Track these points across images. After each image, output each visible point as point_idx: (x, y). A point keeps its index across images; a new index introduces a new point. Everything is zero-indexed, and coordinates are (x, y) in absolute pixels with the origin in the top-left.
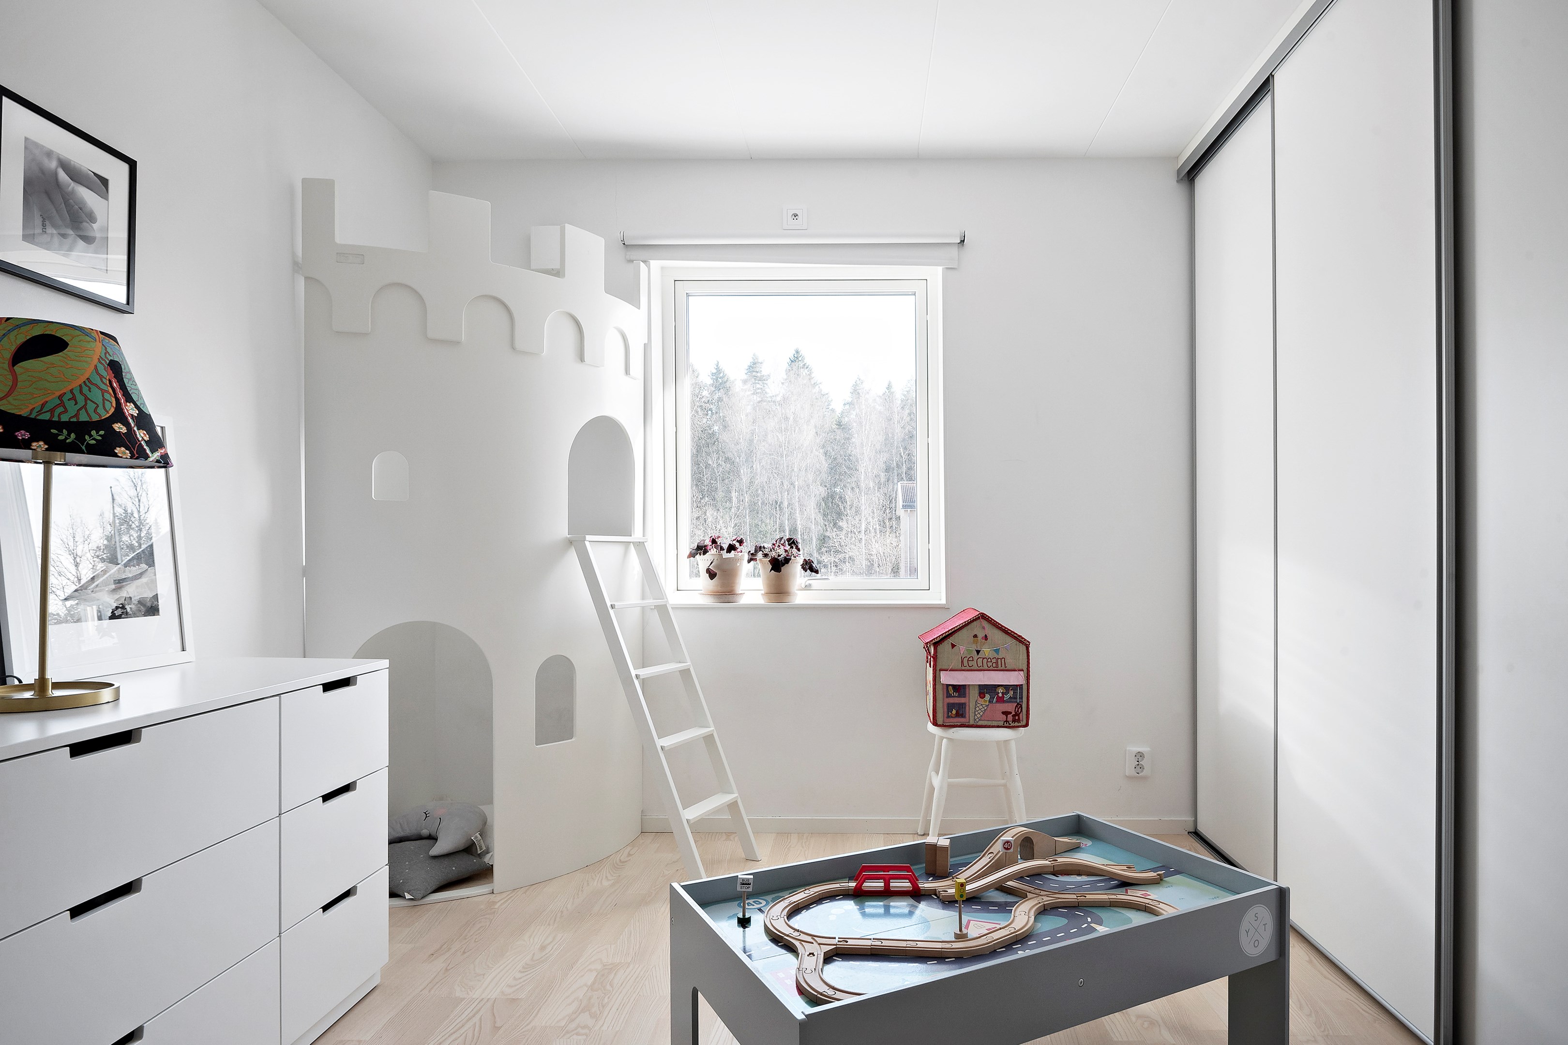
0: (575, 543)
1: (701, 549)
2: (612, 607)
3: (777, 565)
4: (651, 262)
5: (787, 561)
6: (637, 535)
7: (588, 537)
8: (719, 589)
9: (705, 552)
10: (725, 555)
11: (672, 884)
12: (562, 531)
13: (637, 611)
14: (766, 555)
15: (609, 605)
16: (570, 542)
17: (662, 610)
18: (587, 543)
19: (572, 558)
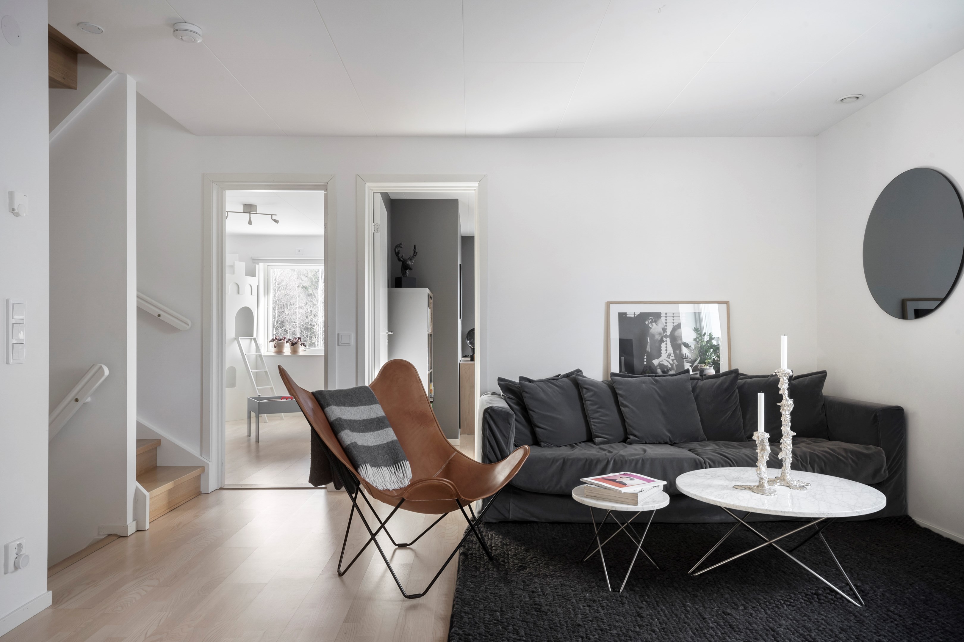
0: (236, 339)
1: (273, 340)
2: (246, 354)
3: (293, 344)
4: (260, 263)
5: (296, 343)
6: (255, 336)
7: (240, 337)
8: (278, 351)
9: (273, 341)
10: (279, 342)
11: (251, 412)
12: (233, 336)
13: (254, 356)
14: (291, 342)
15: (245, 354)
16: (235, 339)
17: (260, 356)
18: (239, 339)
19: (236, 342)
